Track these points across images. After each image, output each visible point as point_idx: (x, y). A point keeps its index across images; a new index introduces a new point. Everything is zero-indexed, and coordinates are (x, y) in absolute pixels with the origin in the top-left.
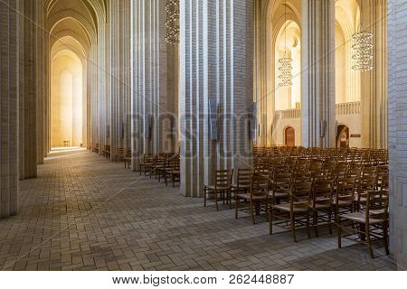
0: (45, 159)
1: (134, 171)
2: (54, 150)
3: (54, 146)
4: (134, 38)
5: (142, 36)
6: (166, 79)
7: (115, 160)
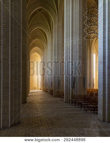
0: (29, 94)
1: (66, 102)
2: (31, 91)
3: (31, 89)
4: (66, 41)
5: (70, 39)
6: (82, 58)
7: (55, 96)
